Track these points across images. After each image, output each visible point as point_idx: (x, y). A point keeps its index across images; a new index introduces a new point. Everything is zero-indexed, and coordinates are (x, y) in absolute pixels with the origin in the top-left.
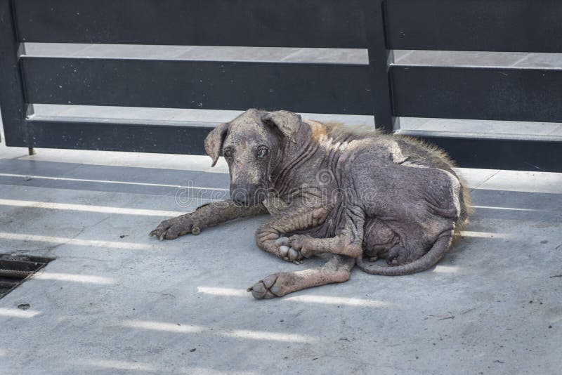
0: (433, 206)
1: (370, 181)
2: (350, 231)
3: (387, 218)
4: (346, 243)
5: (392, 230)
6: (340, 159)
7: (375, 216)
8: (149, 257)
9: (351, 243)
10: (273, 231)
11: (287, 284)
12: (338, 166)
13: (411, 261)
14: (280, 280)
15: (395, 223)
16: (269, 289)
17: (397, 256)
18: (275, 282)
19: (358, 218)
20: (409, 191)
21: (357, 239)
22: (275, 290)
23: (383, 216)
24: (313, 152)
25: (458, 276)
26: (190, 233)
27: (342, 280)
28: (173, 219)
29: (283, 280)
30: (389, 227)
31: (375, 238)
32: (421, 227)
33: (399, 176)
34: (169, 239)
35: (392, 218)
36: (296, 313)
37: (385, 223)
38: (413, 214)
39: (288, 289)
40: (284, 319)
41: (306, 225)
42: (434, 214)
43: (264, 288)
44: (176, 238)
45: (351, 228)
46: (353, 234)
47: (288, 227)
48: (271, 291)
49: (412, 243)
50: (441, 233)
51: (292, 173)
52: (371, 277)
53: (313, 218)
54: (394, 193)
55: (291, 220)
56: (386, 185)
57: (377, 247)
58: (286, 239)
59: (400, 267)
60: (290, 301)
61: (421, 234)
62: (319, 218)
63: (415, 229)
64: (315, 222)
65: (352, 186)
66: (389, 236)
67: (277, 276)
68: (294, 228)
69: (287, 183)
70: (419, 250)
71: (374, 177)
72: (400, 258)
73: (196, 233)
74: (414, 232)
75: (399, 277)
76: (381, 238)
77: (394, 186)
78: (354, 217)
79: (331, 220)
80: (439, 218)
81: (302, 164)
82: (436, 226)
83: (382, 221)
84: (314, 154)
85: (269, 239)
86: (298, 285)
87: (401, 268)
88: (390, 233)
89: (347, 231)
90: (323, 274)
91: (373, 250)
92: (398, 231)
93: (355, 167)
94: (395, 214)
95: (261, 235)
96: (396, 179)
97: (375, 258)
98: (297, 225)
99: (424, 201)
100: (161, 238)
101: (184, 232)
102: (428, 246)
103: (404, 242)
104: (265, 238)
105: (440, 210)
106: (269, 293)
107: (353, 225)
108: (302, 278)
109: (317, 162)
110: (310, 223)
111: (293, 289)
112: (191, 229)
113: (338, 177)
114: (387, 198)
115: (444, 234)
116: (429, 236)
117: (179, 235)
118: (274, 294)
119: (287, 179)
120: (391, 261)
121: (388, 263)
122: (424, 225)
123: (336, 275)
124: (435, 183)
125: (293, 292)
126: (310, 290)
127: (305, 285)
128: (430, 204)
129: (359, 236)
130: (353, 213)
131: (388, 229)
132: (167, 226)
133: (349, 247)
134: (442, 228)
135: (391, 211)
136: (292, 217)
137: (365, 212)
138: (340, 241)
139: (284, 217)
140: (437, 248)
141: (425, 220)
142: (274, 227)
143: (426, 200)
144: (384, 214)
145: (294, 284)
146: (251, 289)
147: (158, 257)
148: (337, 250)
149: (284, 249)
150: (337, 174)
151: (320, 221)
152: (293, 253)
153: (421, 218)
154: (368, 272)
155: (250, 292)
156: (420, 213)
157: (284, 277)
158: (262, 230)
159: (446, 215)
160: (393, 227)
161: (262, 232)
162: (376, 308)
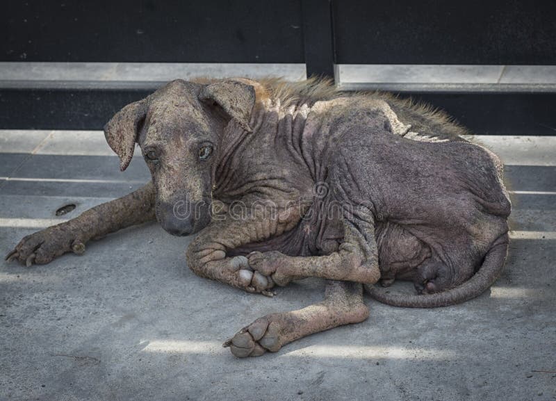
0: (481, 200)
1: (377, 168)
2: (356, 244)
3: (409, 222)
4: (356, 262)
5: (418, 238)
6: (305, 134)
7: (388, 219)
8: (21, 296)
9: (362, 263)
10: (218, 246)
11: (283, 331)
12: (305, 143)
13: (458, 284)
14: (275, 326)
15: (423, 228)
16: (258, 342)
17: (435, 277)
18: (267, 329)
19: (367, 224)
20: (444, 179)
21: (371, 257)
22: (268, 342)
23: (403, 219)
24: (258, 126)
25: (534, 304)
26: (70, 252)
27: (359, 320)
28: (41, 232)
29: (278, 326)
30: (413, 235)
31: (394, 252)
32: (468, 233)
33: (421, 158)
34: (41, 264)
35: (420, 221)
36: (315, 378)
37: (406, 229)
38: (456, 214)
39: (284, 338)
40: (302, 389)
41: (267, 234)
42: (483, 211)
43: (251, 341)
44: (50, 262)
45: (359, 240)
46: (363, 250)
47: (240, 238)
48: (261, 346)
49: (457, 257)
50: (496, 240)
51: (236, 161)
52: (397, 311)
53: (279, 223)
54: (419, 183)
55: (245, 229)
56: (405, 173)
57: (397, 265)
58: (242, 259)
59: (443, 294)
60: (294, 358)
61: (468, 242)
62: (287, 223)
63: (459, 234)
64: (281, 229)
65: (349, 176)
66: (414, 249)
67: (268, 319)
68: (248, 240)
69: (230, 175)
70: (467, 267)
71: (381, 160)
72: (442, 280)
73: (80, 252)
74: (457, 241)
75: (444, 310)
76: (403, 251)
77: (417, 174)
78: (361, 223)
79: (308, 227)
80: (489, 217)
81: (247, 144)
82: (487, 231)
83: (401, 226)
84: (260, 128)
85: (214, 260)
86: (299, 332)
87: (445, 295)
88: (416, 243)
89: (351, 244)
90: (333, 313)
91: (390, 270)
92: (428, 239)
93: (347, 146)
94: (424, 215)
95: (200, 253)
96: (418, 161)
97: (390, 282)
98: (254, 235)
99: (469, 193)
100: (29, 264)
101: (61, 252)
102: (479, 262)
103: (442, 255)
104: (206, 259)
105: (491, 205)
106: (258, 348)
107: (361, 236)
108: (303, 321)
109: (267, 138)
110: (273, 231)
111: (291, 339)
112: (71, 247)
113: (310, 160)
114: (409, 191)
115: (499, 241)
116: (479, 244)
117: (55, 257)
118: (265, 349)
119: (229, 169)
120: (424, 285)
121: (417, 288)
122: (473, 229)
123: (352, 313)
124: (473, 164)
125: (290, 343)
126: (314, 338)
127: (307, 332)
128: (477, 198)
129: (373, 252)
130: (356, 216)
131: (412, 238)
132: (34, 244)
133: (361, 269)
134: (497, 232)
135: (417, 210)
136: (246, 224)
137: (375, 214)
138: (344, 261)
139: (233, 225)
140: (492, 262)
141: (474, 222)
142: (219, 240)
143: (471, 191)
144: (406, 216)
145: (292, 331)
146: (229, 343)
147: (36, 295)
148: (340, 274)
149: (246, 275)
150: (307, 155)
151: (289, 227)
152: (260, 280)
153: (469, 220)
154: (392, 304)
155: (229, 348)
156: (467, 213)
157: (279, 321)
158: (202, 247)
159: (499, 212)
160: (420, 234)
161: (202, 250)
162: (440, 364)
